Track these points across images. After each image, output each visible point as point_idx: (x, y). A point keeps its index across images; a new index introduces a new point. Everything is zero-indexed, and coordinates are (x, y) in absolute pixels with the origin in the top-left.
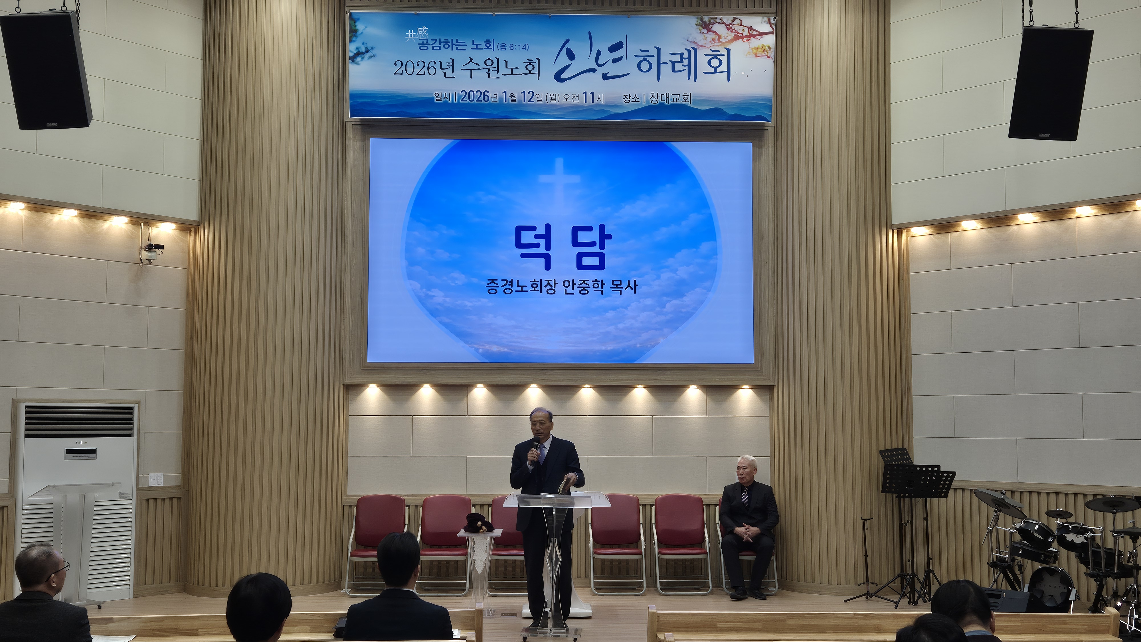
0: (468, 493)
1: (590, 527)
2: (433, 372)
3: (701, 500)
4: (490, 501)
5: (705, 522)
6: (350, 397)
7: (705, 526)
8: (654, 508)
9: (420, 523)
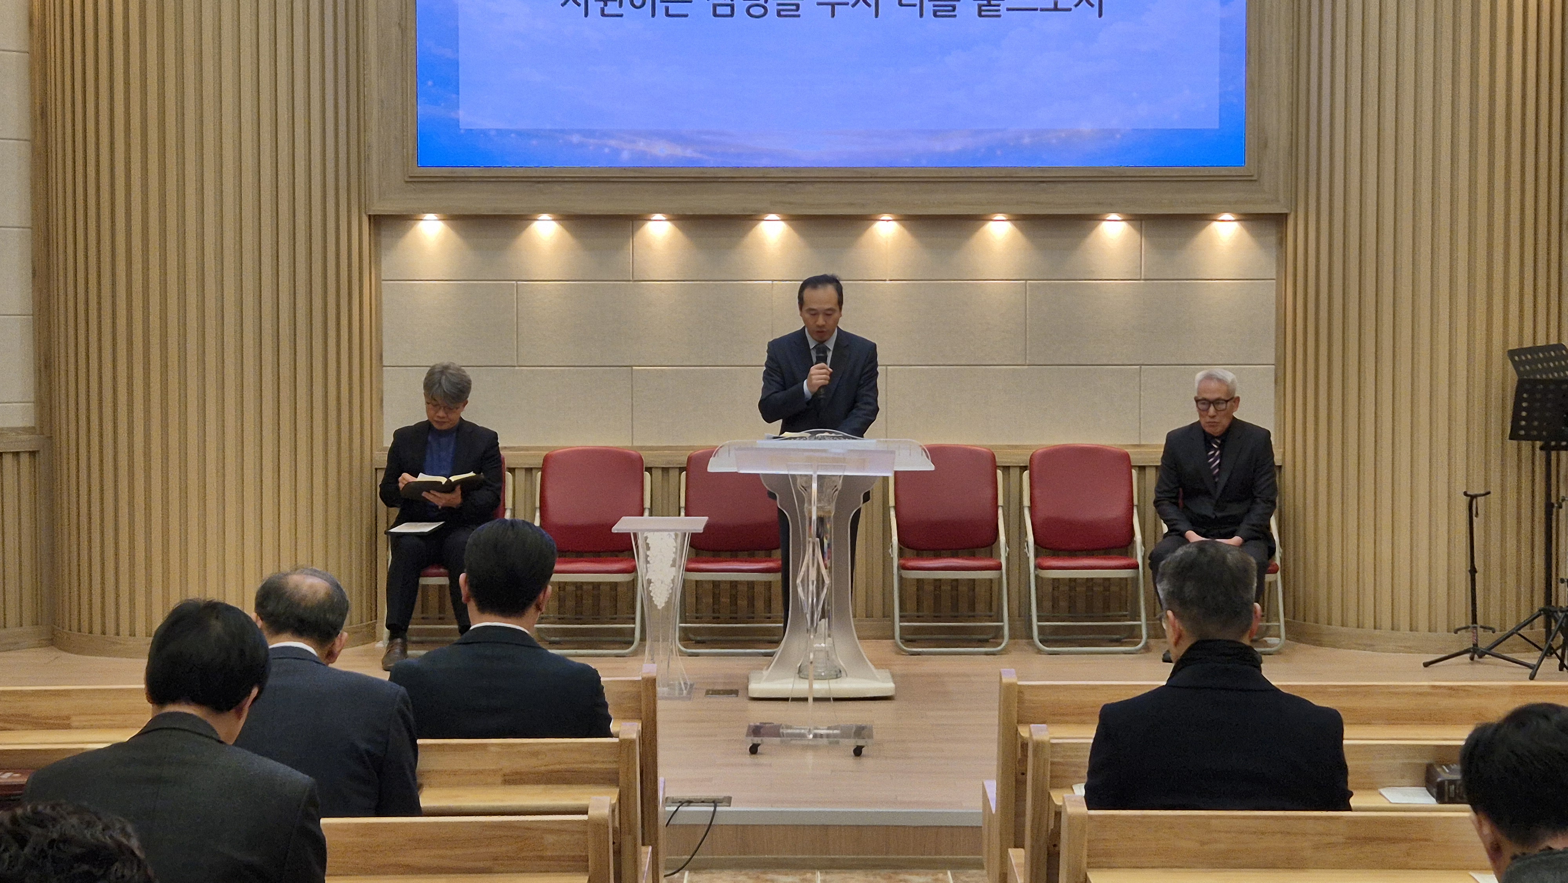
0: (637, 444)
1: (893, 513)
2: (557, 188)
3: (1126, 457)
4: (683, 460)
5: (1136, 502)
6: (385, 241)
7: (1135, 511)
8: (1026, 474)
9: (538, 504)
